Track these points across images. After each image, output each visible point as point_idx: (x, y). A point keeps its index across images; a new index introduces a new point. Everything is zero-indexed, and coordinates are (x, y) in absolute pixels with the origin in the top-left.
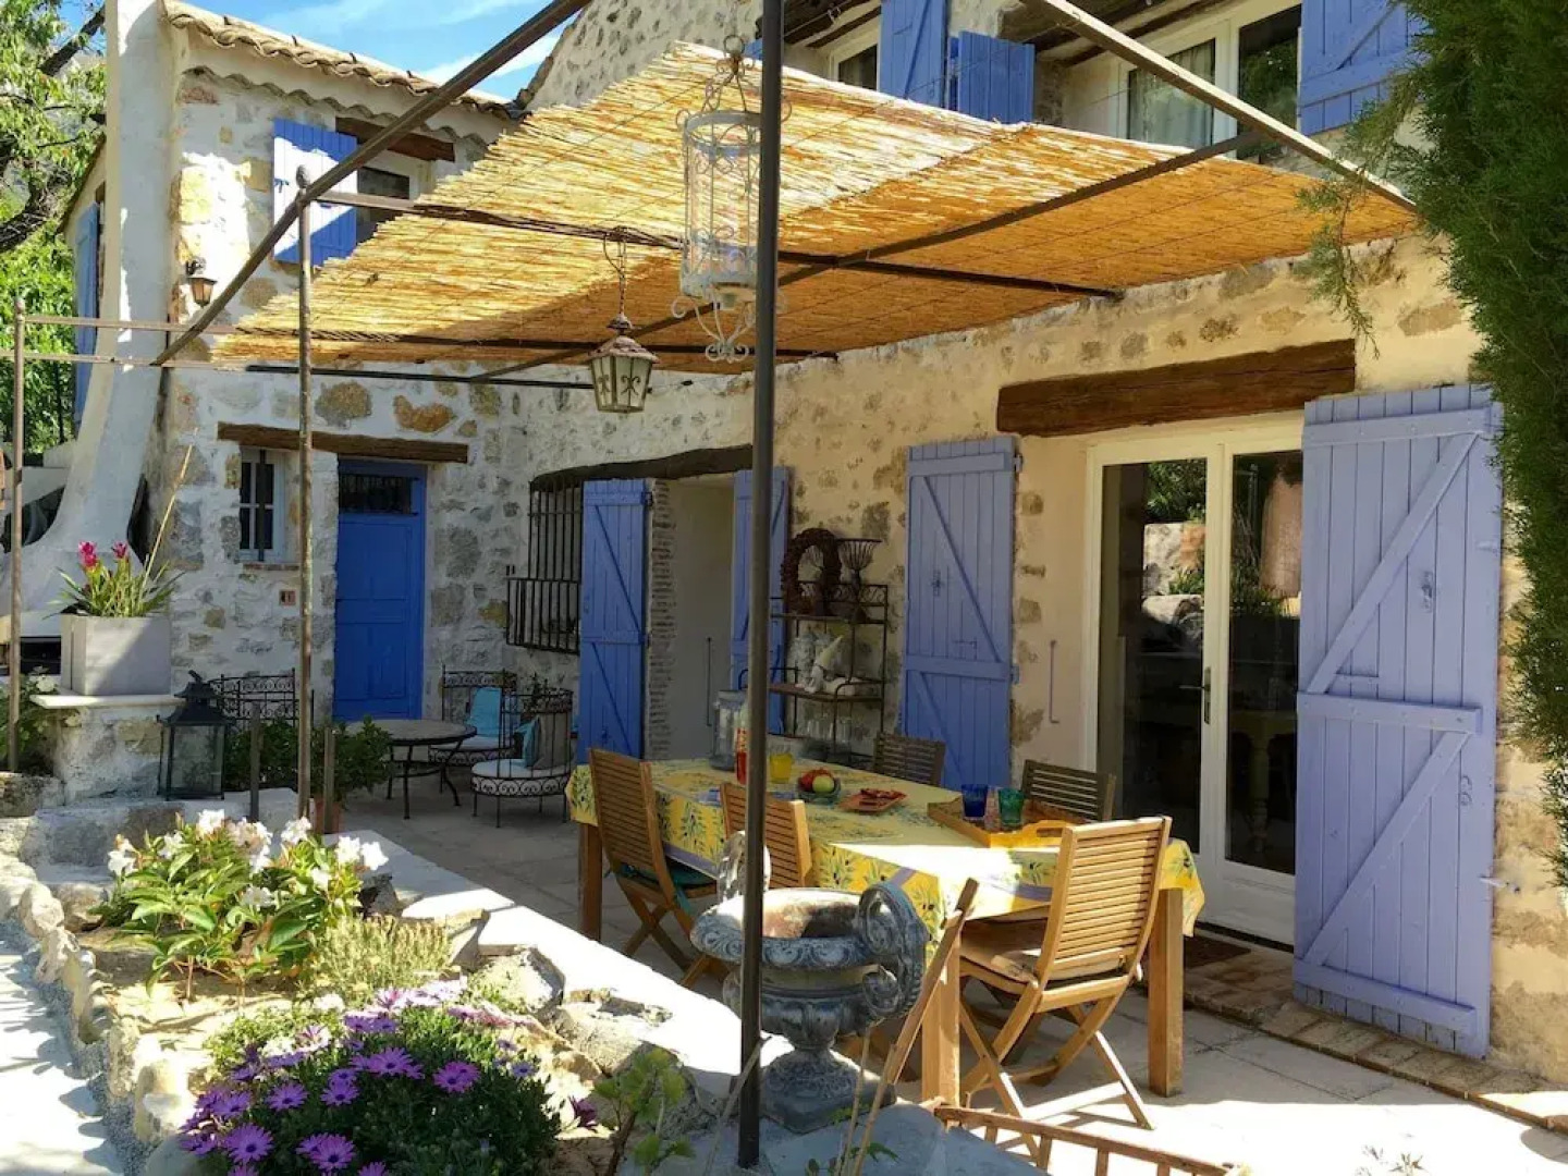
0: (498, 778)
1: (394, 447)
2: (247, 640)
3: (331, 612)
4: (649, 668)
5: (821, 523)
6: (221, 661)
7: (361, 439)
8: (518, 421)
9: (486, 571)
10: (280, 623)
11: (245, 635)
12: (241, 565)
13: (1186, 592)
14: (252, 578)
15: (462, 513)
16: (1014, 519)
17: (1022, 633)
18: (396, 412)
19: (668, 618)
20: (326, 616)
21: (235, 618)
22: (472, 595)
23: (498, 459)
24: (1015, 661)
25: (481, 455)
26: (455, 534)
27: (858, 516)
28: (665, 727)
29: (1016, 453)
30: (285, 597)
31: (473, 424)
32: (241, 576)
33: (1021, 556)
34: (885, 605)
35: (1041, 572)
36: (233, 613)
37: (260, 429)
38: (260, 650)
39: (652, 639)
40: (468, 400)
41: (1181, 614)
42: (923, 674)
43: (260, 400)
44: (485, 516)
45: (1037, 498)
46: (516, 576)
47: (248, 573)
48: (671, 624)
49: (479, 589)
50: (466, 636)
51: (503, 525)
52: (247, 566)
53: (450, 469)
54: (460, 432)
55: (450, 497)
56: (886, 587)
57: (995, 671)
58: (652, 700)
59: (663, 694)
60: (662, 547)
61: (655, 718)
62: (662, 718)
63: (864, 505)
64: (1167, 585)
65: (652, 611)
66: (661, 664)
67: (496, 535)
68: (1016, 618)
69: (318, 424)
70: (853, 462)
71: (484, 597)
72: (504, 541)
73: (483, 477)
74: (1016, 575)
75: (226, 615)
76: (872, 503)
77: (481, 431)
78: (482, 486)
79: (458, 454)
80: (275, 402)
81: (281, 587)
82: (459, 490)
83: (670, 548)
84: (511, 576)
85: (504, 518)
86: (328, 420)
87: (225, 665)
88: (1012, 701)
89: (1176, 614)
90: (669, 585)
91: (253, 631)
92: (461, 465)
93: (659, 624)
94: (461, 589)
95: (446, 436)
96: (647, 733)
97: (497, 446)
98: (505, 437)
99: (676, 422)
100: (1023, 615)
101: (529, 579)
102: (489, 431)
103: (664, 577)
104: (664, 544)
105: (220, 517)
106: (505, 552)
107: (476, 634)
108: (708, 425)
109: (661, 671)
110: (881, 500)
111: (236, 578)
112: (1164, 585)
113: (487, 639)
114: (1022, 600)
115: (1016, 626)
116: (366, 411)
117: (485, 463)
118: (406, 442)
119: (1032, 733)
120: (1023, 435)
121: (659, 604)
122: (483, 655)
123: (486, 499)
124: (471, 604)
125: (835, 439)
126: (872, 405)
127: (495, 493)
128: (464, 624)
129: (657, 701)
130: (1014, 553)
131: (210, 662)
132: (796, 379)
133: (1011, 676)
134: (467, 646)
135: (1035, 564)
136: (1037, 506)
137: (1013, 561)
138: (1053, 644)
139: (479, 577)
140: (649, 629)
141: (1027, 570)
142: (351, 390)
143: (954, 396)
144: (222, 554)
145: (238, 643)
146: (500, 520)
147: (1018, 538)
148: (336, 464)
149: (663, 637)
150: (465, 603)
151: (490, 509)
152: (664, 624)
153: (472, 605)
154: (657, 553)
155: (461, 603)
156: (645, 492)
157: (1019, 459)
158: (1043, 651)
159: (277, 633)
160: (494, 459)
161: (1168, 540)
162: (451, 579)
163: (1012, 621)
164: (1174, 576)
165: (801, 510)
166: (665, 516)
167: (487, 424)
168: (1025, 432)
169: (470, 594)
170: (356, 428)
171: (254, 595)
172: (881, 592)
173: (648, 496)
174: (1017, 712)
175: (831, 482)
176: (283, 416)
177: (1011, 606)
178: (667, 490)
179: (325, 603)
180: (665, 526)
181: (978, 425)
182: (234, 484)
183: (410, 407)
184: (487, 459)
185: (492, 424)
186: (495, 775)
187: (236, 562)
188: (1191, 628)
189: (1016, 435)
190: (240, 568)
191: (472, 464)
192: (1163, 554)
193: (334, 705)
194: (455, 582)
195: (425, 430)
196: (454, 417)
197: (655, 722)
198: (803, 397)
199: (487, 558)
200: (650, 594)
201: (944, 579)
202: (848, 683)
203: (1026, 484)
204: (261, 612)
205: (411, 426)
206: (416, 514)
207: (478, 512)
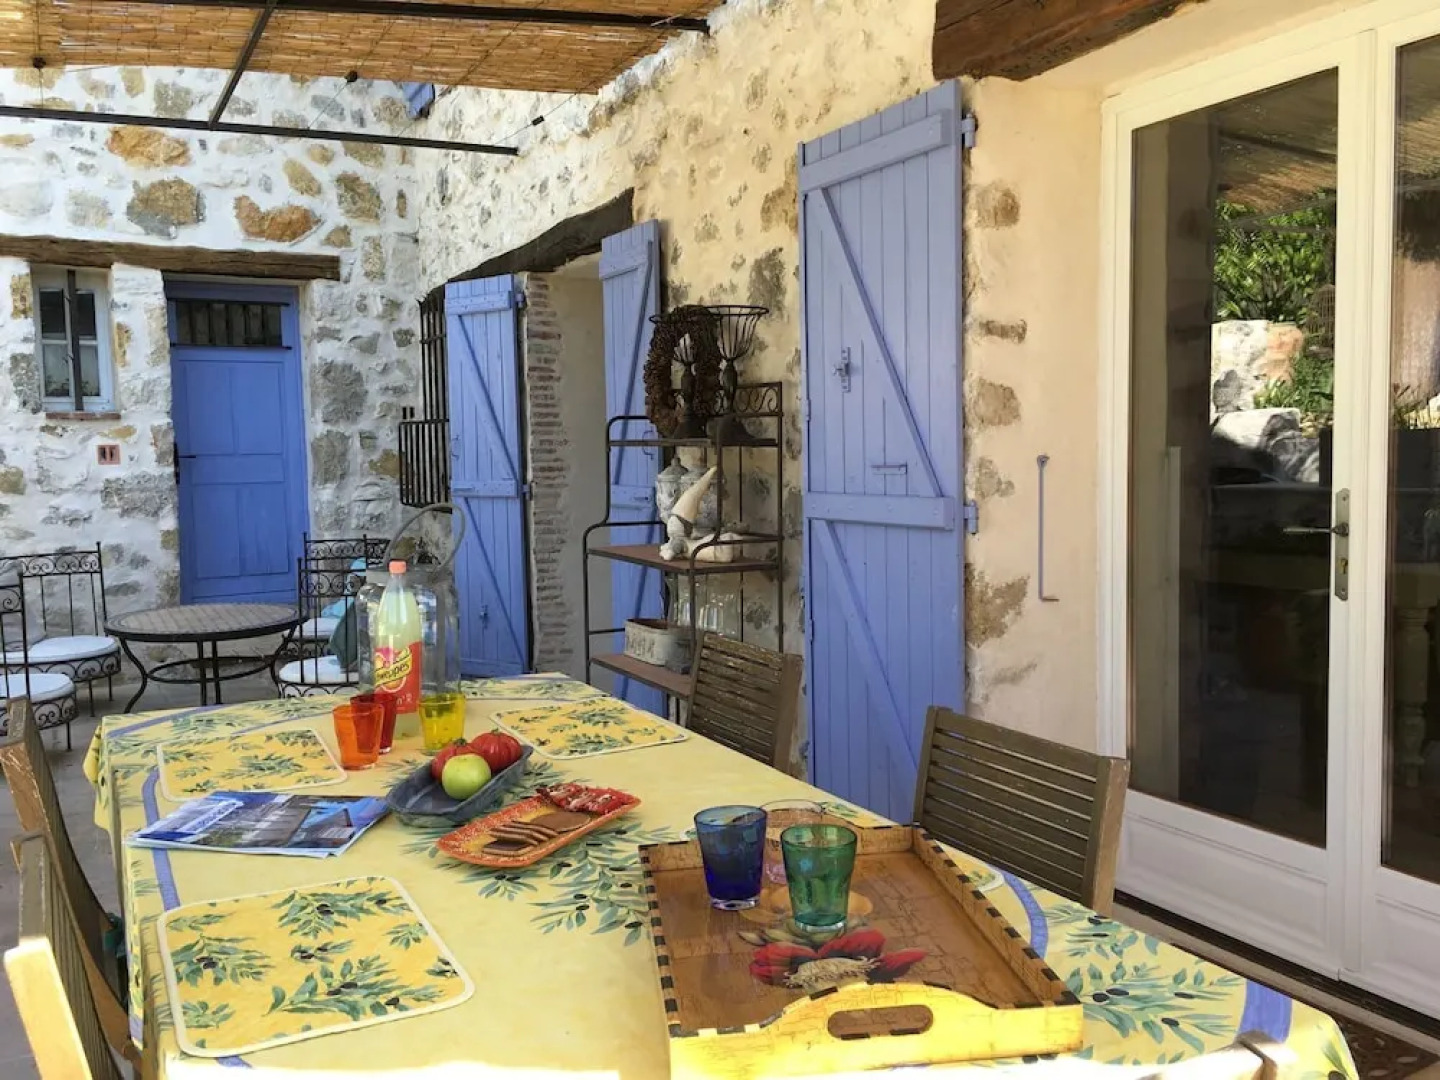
0: (303, 683)
1: (239, 263)
2: (57, 509)
3: (171, 470)
4: (533, 527)
5: (701, 299)
6: (23, 535)
7: (192, 252)
8: (406, 227)
9: (376, 415)
10: (101, 486)
11: (55, 501)
12: (42, 415)
13: (1278, 405)
14: (59, 430)
15: (337, 344)
16: (963, 236)
17: (982, 443)
18: (238, 216)
19: (556, 460)
20: (161, 476)
21: (39, 482)
22: (358, 444)
23: (382, 275)
24: (971, 495)
25: (358, 270)
26: (329, 369)
27: (743, 278)
28: (561, 604)
29: (965, 111)
30: (107, 454)
31: (345, 230)
32: (43, 429)
33: (979, 306)
34: (778, 413)
35: (1019, 333)
36: (35, 475)
37: (54, 241)
38: (73, 520)
39: (534, 490)
40: (335, 200)
41: (1271, 433)
42: (831, 523)
43: (51, 205)
44: (369, 346)
45: (1007, 194)
46: (414, 419)
47: (52, 424)
48: (560, 469)
49: (368, 439)
50: (355, 495)
51: (394, 358)
52: (50, 416)
53: (318, 288)
54: (328, 241)
55: (321, 324)
56: (780, 384)
57: (934, 513)
58: (540, 571)
59: (554, 561)
60: (543, 365)
61: (545, 593)
62: (556, 592)
63: (750, 261)
64: (1250, 399)
65: (533, 451)
66: (549, 522)
67: (385, 370)
68: (971, 417)
69: (132, 234)
70: (735, 195)
71: (374, 447)
72: (397, 377)
73: (363, 297)
74: (970, 338)
75: (27, 476)
76: (761, 254)
77: (357, 237)
78: (362, 308)
79: (328, 268)
80: (72, 208)
81: (98, 441)
82: (332, 314)
83: (554, 367)
84: (408, 419)
85: (396, 348)
86: (146, 228)
87: (29, 541)
88: (967, 566)
89: (1263, 435)
90: (556, 415)
91: (65, 496)
92: (332, 283)
93: (543, 469)
94: (344, 438)
95: (310, 245)
96: (535, 612)
97: (380, 259)
98: (388, 247)
99: (544, 186)
100: (982, 408)
101: (426, 421)
102: (367, 239)
103: (547, 406)
104: (546, 361)
105: (8, 355)
106: (399, 391)
107: (370, 492)
108: (573, 184)
109: (551, 532)
110: (771, 247)
111: (37, 431)
112: (1247, 397)
113: (380, 498)
114: (982, 382)
115: (973, 431)
116: (198, 216)
117: (365, 280)
118: (253, 253)
119: (1007, 619)
120: (978, 77)
121: (542, 442)
122: (378, 517)
123: (368, 326)
124: (357, 455)
125: (712, 163)
126: (756, 94)
127: (380, 317)
128: (354, 481)
129: (547, 571)
130: (964, 294)
131: (8, 537)
132: (662, 82)
133: (965, 521)
134: (357, 509)
135: (1002, 318)
136: (1008, 211)
137: (964, 311)
138: (1042, 461)
139: (365, 424)
140: (530, 476)
141: (989, 328)
142: (174, 190)
143: (869, 39)
144: (14, 402)
145: (44, 513)
146: (390, 351)
147: (972, 271)
148: (161, 284)
149: (551, 486)
150: (350, 457)
151: (377, 336)
152: (551, 469)
153: (359, 459)
154: (536, 374)
155: (344, 454)
156: (516, 289)
157: (968, 123)
158: (1024, 477)
159: (98, 498)
160: (376, 275)
161: (1249, 341)
162: (329, 427)
163: (964, 423)
164: (1259, 386)
165: (677, 283)
166: (544, 323)
167: (362, 231)
168: (980, 71)
169: (356, 443)
170: (186, 238)
171: (63, 453)
172: (772, 394)
173: (519, 297)
174: (977, 586)
175: (709, 233)
176: (83, 224)
177: (961, 395)
178: (546, 287)
179: (160, 459)
180: (545, 336)
181: (905, 80)
182: (24, 312)
183: (257, 209)
184: (367, 274)
185: (372, 230)
186: (299, 680)
187: (35, 411)
188: (1286, 451)
189: (965, 79)
190: (41, 419)
191: (347, 282)
192: (1244, 358)
193: (183, 585)
194: (334, 429)
195: (280, 239)
196: (318, 221)
197: (546, 598)
198: (670, 108)
199: (375, 398)
200: (530, 429)
201: (856, 361)
202: (715, 542)
203: (985, 169)
204: (72, 474)
205: (261, 234)
206: (289, 348)
207: (358, 341)
